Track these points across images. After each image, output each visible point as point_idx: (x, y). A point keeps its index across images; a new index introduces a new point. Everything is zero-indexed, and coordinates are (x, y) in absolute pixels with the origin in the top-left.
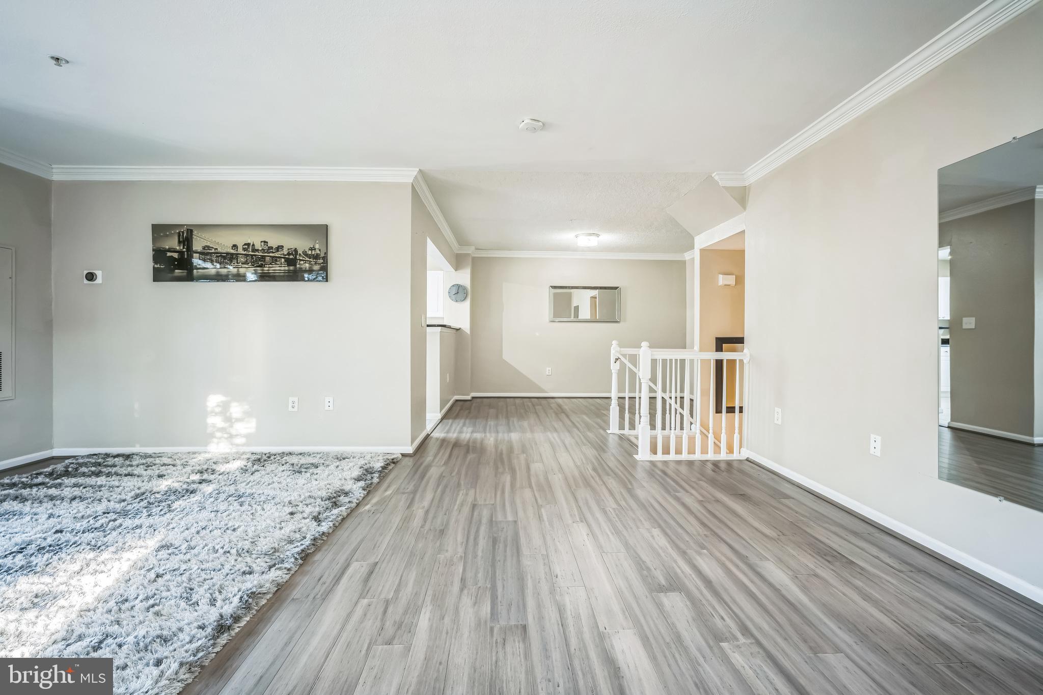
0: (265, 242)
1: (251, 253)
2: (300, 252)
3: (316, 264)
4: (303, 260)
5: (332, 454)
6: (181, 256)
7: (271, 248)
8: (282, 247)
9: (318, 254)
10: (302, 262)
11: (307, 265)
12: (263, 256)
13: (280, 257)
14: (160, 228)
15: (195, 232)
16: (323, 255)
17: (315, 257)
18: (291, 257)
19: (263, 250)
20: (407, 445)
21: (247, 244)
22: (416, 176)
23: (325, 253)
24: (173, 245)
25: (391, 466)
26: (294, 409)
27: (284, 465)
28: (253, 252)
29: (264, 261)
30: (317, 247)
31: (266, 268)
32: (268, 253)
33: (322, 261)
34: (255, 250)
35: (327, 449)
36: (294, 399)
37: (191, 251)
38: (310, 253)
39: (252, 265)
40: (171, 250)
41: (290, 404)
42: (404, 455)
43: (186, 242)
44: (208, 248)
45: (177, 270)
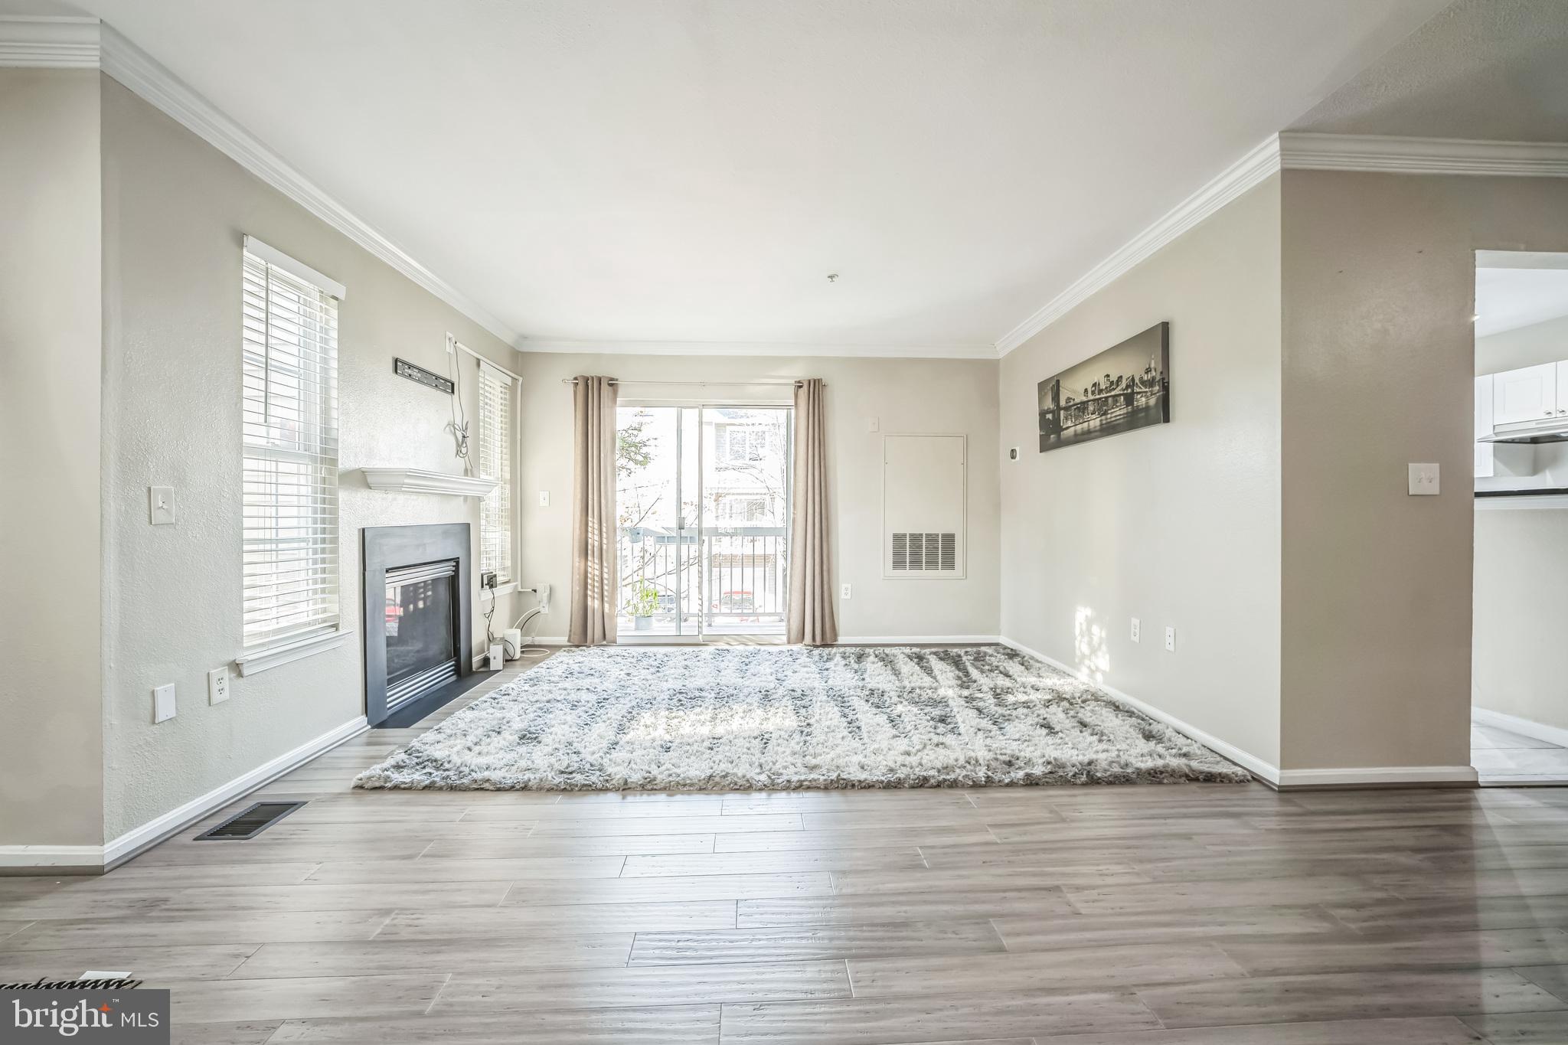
0: (1108, 376)
1: (1098, 397)
2: (1137, 380)
3: (1151, 395)
4: (1140, 393)
5: (1155, 728)
6: (1053, 416)
7: (1112, 383)
8: (1121, 377)
9: (1154, 378)
10: (1139, 396)
11: (1144, 399)
12: (1106, 398)
13: (1120, 395)
14: (1042, 386)
15: (1061, 382)
16: (1158, 378)
17: (1151, 383)
18: (1129, 391)
19: (1106, 388)
20: (1272, 763)
21: (1094, 385)
22: (1282, 149)
23: (1162, 373)
24: (1049, 404)
25: (1172, 780)
26: (1136, 639)
27: (1067, 713)
28: (1099, 394)
29: (1107, 405)
30: (1153, 366)
31: (1109, 416)
32: (1110, 391)
33: (1157, 388)
34: (1101, 391)
35: (1167, 719)
36: (1135, 621)
37: (1059, 408)
38: (1145, 378)
39: (1099, 414)
40: (1048, 411)
41: (1133, 630)
42: (1257, 779)
43: (1056, 398)
44: (1069, 399)
45: (1052, 435)
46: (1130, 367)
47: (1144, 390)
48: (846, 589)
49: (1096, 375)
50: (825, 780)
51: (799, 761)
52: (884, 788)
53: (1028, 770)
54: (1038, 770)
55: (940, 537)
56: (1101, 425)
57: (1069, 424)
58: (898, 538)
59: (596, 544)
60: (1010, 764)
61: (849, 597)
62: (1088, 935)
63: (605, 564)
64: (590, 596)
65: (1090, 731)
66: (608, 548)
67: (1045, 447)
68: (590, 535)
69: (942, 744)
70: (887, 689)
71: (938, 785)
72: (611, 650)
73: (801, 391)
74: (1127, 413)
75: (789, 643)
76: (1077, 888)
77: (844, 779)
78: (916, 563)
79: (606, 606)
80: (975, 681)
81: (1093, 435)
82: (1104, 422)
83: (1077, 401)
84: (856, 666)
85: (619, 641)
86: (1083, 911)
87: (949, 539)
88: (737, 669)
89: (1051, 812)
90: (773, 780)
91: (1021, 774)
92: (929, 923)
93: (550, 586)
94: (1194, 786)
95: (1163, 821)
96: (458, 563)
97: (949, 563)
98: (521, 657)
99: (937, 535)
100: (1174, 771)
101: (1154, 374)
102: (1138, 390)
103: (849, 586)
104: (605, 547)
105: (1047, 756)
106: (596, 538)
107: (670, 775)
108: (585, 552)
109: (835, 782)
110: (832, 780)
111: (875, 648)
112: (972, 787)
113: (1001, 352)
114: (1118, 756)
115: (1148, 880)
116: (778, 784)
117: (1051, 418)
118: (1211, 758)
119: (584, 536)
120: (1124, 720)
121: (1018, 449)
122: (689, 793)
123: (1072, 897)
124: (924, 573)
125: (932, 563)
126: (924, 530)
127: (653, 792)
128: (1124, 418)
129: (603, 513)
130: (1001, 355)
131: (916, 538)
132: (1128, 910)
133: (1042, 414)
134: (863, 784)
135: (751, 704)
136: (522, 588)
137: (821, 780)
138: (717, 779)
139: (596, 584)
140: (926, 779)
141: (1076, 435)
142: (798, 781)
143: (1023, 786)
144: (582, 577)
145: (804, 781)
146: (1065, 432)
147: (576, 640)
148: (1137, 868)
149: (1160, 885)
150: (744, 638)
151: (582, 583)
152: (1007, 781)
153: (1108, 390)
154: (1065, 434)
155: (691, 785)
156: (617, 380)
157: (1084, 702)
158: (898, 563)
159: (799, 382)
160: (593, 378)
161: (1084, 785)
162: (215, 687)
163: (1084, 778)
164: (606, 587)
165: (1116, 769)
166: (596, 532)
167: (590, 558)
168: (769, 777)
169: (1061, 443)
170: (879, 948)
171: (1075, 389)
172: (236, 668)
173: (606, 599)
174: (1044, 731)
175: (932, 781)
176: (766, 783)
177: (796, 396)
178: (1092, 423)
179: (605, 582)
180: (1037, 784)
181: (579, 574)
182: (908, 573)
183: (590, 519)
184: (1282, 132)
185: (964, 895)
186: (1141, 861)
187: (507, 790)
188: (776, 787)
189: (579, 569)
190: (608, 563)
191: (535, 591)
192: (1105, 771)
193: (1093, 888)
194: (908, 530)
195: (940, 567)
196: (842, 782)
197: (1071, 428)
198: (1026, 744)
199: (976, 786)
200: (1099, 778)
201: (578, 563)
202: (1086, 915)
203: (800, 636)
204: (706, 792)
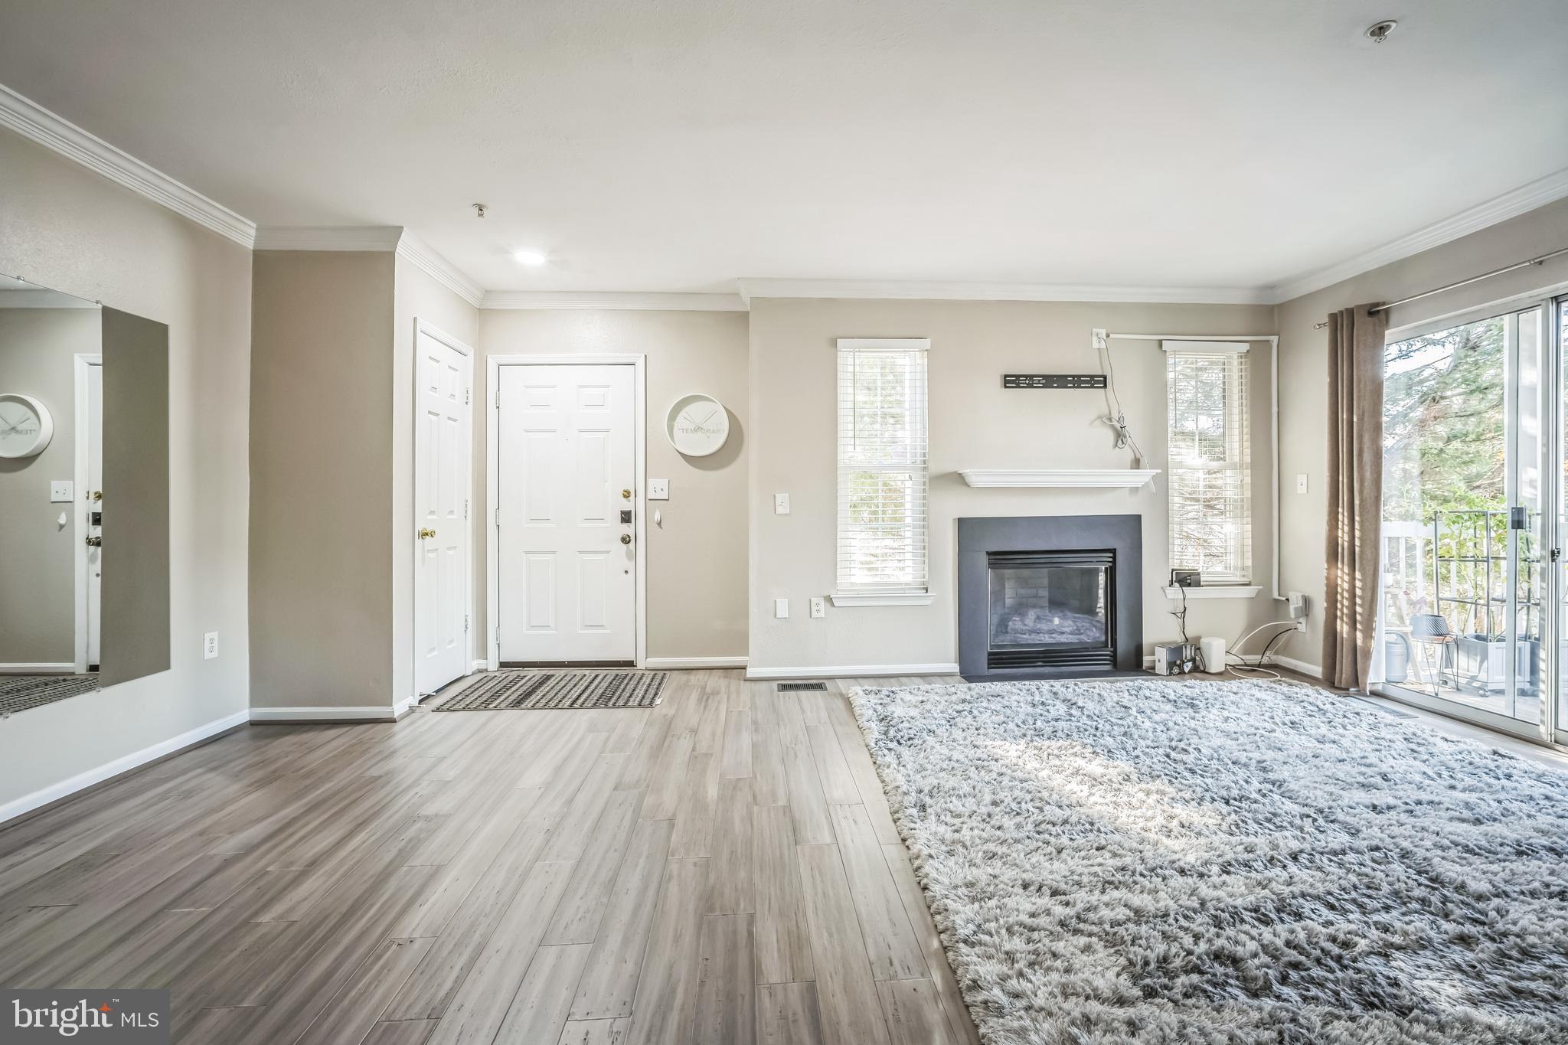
59: (1346, 545)
63: (1358, 575)
64: (1340, 618)
66: (1362, 552)
68: (1339, 533)
79: (1359, 635)
93: (1303, 596)
96: (1115, 554)
104: (1358, 550)
106: (1346, 536)
119: (1332, 533)
129: (1356, 502)
136: (1279, 595)
139: (1346, 603)
144: (1332, 590)
156: (1384, 304)
162: (814, 608)
164: (1359, 609)
166: (1346, 529)
167: (1340, 564)
172: (829, 600)
173: (1359, 626)
179: (1359, 601)
183: (1339, 510)
190: (1363, 574)
191: (1289, 601)
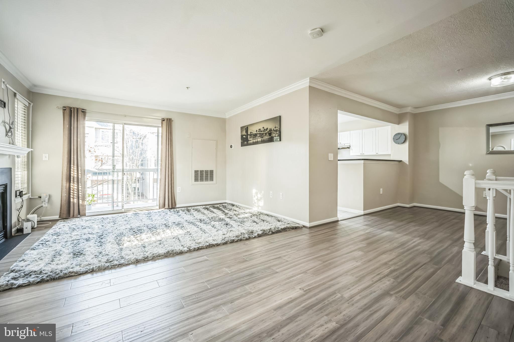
0: (264, 127)
1: (260, 133)
2: (272, 130)
3: (276, 134)
4: (273, 133)
5: (279, 219)
6: (246, 137)
7: (265, 129)
8: (268, 128)
9: (277, 130)
10: (273, 134)
11: (274, 135)
12: (263, 133)
13: (267, 133)
14: (242, 128)
15: (248, 128)
16: (278, 130)
17: (276, 131)
18: (270, 132)
19: (263, 131)
20: (307, 222)
21: (259, 129)
22: (310, 81)
23: (279, 128)
24: (244, 133)
25: (289, 230)
26: (272, 197)
27: (257, 218)
28: (261, 132)
29: (263, 135)
30: (277, 126)
31: (264, 138)
32: (264, 132)
33: (278, 132)
34: (261, 131)
35: (280, 216)
36: (271, 192)
37: (248, 135)
38: (275, 129)
39: (261, 137)
40: (244, 135)
41: (271, 195)
42: (304, 226)
43: (247, 131)
44: (251, 133)
45: (245, 141)
46: (270, 126)
47: (274, 132)
48: (179, 189)
49: (260, 127)
50: (206, 246)
51: (194, 242)
52: (223, 245)
53: (257, 233)
54: (260, 233)
55: (209, 171)
56: (261, 140)
57: (251, 139)
58: (196, 172)
59: (75, 176)
60: (252, 232)
61: (180, 191)
62: (292, 264)
63: (80, 184)
64: (72, 197)
65: (266, 221)
67: (243, 145)
68: (72, 172)
69: (232, 230)
70: (205, 219)
71: (237, 241)
72: (84, 218)
73: (164, 122)
74: (269, 138)
75: (159, 208)
76: (284, 256)
77: (211, 244)
78: (202, 180)
79: (80, 201)
80: (228, 213)
81: (259, 143)
82: (262, 140)
83: (254, 133)
84: (189, 213)
85: (87, 215)
86: (288, 260)
87: (212, 172)
88: (148, 219)
89: (268, 242)
90: (190, 249)
91: (256, 235)
92: (258, 272)
93: (49, 195)
94: (293, 230)
95: (292, 239)
96: (6, 186)
97: (212, 179)
98: (37, 226)
99: (208, 171)
100: (289, 227)
101: (277, 128)
102: (273, 132)
103: (180, 188)
104: (80, 177)
105: (260, 229)
106: (76, 173)
107: (153, 254)
108: (69, 179)
109: (209, 246)
110: (208, 245)
111: (191, 207)
112: (246, 240)
113: (227, 116)
114: (275, 226)
115: (296, 251)
116: (192, 250)
117: (245, 137)
118: (294, 223)
119: (69, 173)
120: (271, 218)
121: (233, 145)
122: (162, 259)
123: (284, 258)
124: (204, 182)
125: (207, 179)
126: (204, 169)
127: (148, 261)
128: (268, 139)
129: (79, 163)
130: (227, 117)
131: (202, 172)
132: (296, 258)
133: (242, 136)
134: (217, 245)
135: (163, 229)
136: (32, 197)
137: (205, 246)
138: (171, 252)
139: (75, 192)
140: (233, 240)
141: (253, 142)
142: (198, 248)
143: (258, 237)
144: (68, 190)
145: (199, 247)
146: (250, 141)
147: (64, 216)
148: (293, 249)
149: (299, 251)
150: (141, 208)
151: (68, 192)
152: (254, 236)
153: (264, 131)
154: (249, 142)
155: (162, 256)
156: (86, 110)
157: (259, 215)
158: (196, 180)
159: (163, 119)
160: (74, 108)
161: (271, 234)
163: (271, 233)
164: (80, 193)
165: (276, 229)
166: (75, 171)
167: (72, 182)
168: (188, 248)
169: (248, 144)
170: (251, 280)
171: (253, 130)
173: (80, 198)
174: (255, 223)
175: (235, 240)
176: (187, 250)
177: (162, 123)
178: (258, 140)
179: (80, 191)
180: (261, 236)
181: (66, 189)
182: (199, 182)
183: (72, 165)
184: (311, 78)
185: (261, 264)
186: (293, 247)
187: (85, 274)
188: (191, 251)
189: (66, 187)
191: (40, 197)
192: (274, 230)
193: (287, 255)
194: (199, 169)
195: (209, 180)
196: (211, 245)
197: (251, 140)
198: (253, 227)
199: (247, 239)
200: (274, 232)
201: (65, 184)
202: (290, 261)
203: (164, 206)
204: (168, 257)
